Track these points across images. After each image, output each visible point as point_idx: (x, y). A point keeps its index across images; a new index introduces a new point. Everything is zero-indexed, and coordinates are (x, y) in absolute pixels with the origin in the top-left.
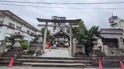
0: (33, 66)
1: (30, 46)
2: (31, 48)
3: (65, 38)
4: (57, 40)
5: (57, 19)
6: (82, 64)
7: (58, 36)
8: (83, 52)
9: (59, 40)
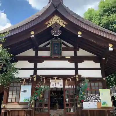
9: (39, 72)
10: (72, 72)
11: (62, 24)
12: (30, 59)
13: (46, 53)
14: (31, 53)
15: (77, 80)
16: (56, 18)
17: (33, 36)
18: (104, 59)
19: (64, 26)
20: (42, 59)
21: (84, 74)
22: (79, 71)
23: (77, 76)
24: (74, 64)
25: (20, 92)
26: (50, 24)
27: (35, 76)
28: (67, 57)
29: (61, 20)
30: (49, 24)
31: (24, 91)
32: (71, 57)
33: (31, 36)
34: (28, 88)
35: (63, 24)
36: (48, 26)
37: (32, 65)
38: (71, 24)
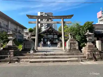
0: (31, 62)
1: (25, 44)
2: (25, 45)
3: (53, 35)
4: (46, 37)
5: (44, 15)
6: (77, 59)
7: (47, 33)
8: (76, 48)
9: (48, 37)
10: (53, 37)
11: (51, 30)
12: (46, 35)
13: (48, 34)
14: (46, 34)
15: (53, 38)
16: (50, 29)
20: (48, 35)
21: (55, 37)
26: (50, 30)
34: (46, 39)
37: (46, 36)
38: (52, 30)
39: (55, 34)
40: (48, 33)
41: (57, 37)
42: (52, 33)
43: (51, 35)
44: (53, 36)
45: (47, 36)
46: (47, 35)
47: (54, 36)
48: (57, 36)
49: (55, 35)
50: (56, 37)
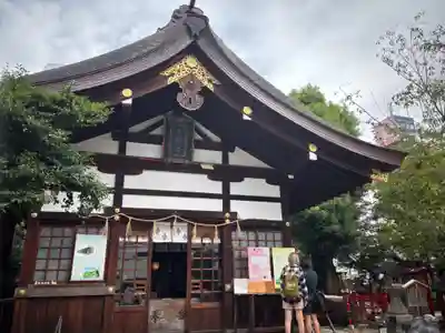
3: (225, 174)
7: (123, 138)
12: (104, 163)
14: (108, 146)
16: (191, 62)
17: (129, 102)
18: (290, 177)
19: (210, 87)
20: (139, 166)
21: (244, 210)
22: (233, 202)
23: (227, 215)
24: (220, 184)
25: (73, 254)
26: (175, 75)
27: (118, 210)
28: (203, 167)
29: (204, 71)
30: (172, 75)
31: (86, 251)
32: (216, 166)
33: (124, 102)
35: (210, 81)
36: (171, 81)
39: (239, 158)
40: (144, 137)
41: (273, 212)
42: (207, 144)
43: (196, 169)
44: (217, 188)
45: (119, 191)
46: (122, 166)
47: (226, 197)
48: (275, 191)
49: (240, 173)
50: (257, 202)
